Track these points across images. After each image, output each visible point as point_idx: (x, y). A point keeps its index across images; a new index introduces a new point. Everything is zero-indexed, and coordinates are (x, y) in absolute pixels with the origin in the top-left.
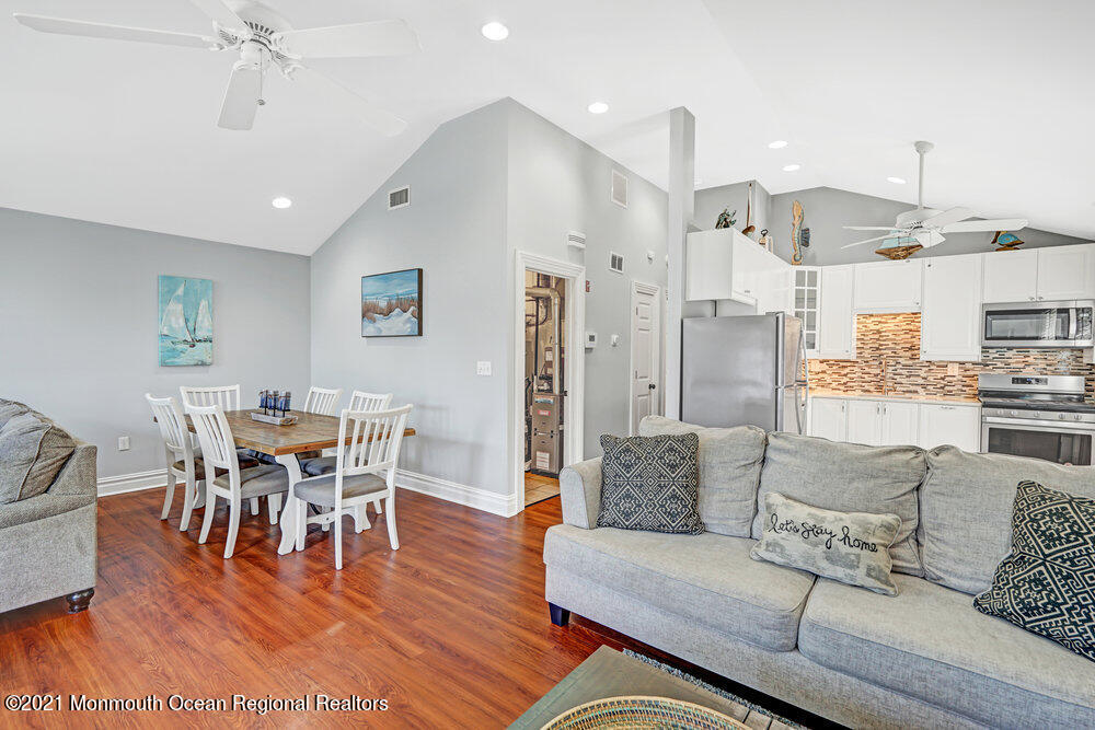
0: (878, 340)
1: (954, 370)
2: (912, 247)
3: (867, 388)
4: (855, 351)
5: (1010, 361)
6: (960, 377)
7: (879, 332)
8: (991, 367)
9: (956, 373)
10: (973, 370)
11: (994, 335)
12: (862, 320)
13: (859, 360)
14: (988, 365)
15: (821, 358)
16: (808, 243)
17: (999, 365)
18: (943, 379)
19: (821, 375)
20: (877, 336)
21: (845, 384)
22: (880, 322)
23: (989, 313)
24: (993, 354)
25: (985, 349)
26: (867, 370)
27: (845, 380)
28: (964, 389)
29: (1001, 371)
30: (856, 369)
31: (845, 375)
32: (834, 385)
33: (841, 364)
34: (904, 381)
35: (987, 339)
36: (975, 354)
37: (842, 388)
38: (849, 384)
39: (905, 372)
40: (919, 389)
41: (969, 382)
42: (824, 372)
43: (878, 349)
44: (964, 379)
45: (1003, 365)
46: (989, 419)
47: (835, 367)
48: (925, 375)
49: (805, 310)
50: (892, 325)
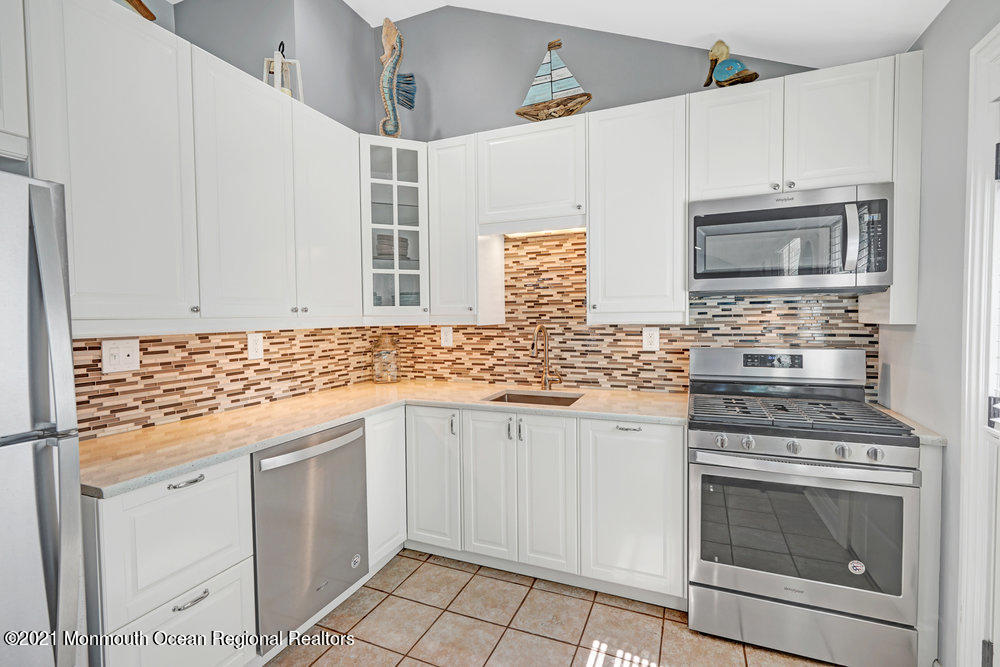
0: (537, 286)
1: (652, 341)
2: (572, 98)
3: (523, 375)
4: (503, 309)
5: (740, 321)
6: (663, 354)
7: (537, 272)
8: (710, 333)
9: (655, 347)
10: (682, 339)
11: (710, 268)
12: (513, 251)
13: (510, 325)
14: (704, 330)
15: (456, 323)
16: (412, 101)
17: (724, 329)
18: (636, 357)
19: (456, 354)
20: (534, 280)
21: (491, 368)
22: (539, 254)
23: (699, 221)
24: (713, 306)
25: (697, 298)
26: (523, 342)
27: (491, 361)
28: (670, 375)
29: (725, 341)
30: (507, 342)
31: (491, 353)
32: (475, 371)
33: (486, 333)
34: (578, 362)
35: (697, 276)
36: (679, 311)
37: (487, 376)
38: (497, 369)
39: (578, 346)
40: (599, 376)
41: (676, 364)
42: (460, 348)
43: (537, 303)
44: (669, 357)
45: (728, 330)
46: (702, 457)
47: (476, 339)
48: (607, 351)
49: (396, 228)
50: (555, 258)
